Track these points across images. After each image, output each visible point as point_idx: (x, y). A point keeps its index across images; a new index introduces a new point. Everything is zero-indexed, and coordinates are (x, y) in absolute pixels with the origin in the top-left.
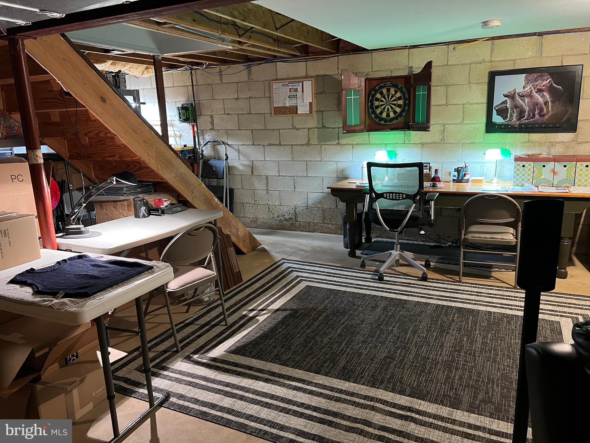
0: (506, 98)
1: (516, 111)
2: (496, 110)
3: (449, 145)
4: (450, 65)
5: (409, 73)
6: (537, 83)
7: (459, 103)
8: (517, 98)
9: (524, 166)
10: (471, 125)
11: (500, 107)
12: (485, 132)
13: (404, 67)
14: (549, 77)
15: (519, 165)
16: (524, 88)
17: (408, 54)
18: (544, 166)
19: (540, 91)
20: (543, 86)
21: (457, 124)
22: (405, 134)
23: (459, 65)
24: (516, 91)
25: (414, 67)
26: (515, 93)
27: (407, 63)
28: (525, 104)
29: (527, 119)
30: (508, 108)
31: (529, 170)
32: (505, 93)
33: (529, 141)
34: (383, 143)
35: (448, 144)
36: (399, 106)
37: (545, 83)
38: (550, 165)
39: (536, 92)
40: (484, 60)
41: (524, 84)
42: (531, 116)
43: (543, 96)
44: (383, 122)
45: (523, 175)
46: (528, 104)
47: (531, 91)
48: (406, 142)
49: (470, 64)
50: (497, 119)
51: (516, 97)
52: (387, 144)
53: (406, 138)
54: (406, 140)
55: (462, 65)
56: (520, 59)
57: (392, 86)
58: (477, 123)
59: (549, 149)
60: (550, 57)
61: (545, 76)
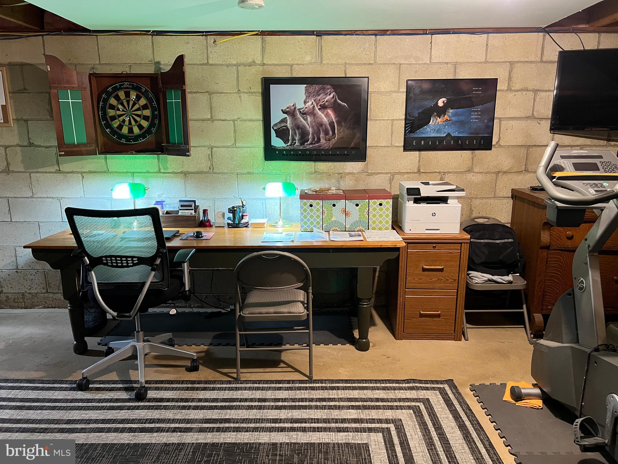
0: (286, 116)
1: (299, 134)
2: (275, 130)
3: (220, 175)
4: (211, 65)
5: (154, 71)
6: (319, 98)
7: (228, 118)
8: (299, 116)
9: (311, 206)
10: (245, 149)
11: (279, 126)
12: (263, 159)
13: (147, 62)
14: (333, 90)
15: (305, 204)
16: (305, 102)
17: (151, 44)
18: (334, 205)
19: (323, 107)
20: (327, 101)
21: (228, 147)
22: (158, 159)
23: (222, 65)
24: (296, 106)
25: (162, 63)
26: (295, 108)
27: (151, 57)
28: (308, 124)
29: (311, 144)
30: (289, 128)
31: (318, 210)
32: (284, 109)
33: (315, 172)
34: (129, 171)
35: (219, 173)
36: (146, 118)
37: (328, 98)
38: (341, 204)
39: (319, 109)
40: (254, 62)
41: (304, 97)
42: (316, 140)
43: (327, 115)
44: (123, 141)
45: (312, 217)
46: (311, 124)
47: (314, 107)
48: (162, 171)
49: (237, 65)
50: (277, 142)
51: (297, 114)
52: (134, 173)
53: (160, 165)
54: (161, 167)
55: (228, 66)
56: (297, 64)
57: (132, 89)
58: (253, 147)
59: (339, 182)
60: (332, 65)
61: (328, 89)
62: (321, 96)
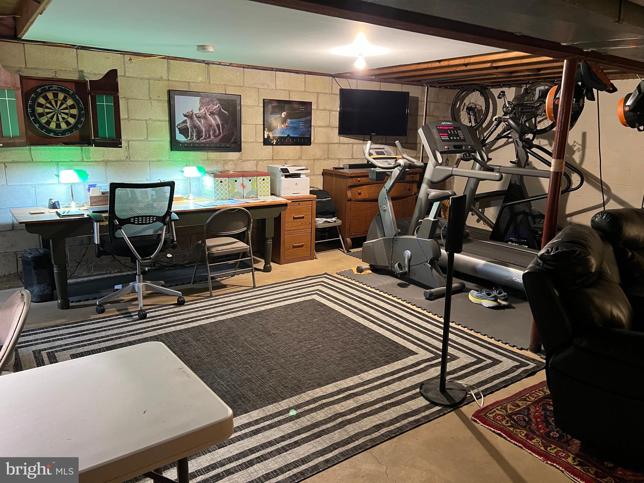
1: (196, 131)
2: (179, 129)
3: (135, 163)
4: (128, 77)
5: (78, 78)
6: (209, 107)
7: (142, 118)
8: (195, 118)
9: (221, 182)
10: (155, 143)
11: (181, 126)
12: (170, 150)
13: (72, 70)
14: (218, 102)
16: (200, 110)
17: (76, 55)
18: (236, 181)
19: (212, 114)
20: (214, 110)
21: (142, 141)
22: (82, 150)
23: (137, 78)
24: (194, 111)
25: (85, 71)
26: (193, 113)
27: (76, 66)
28: (202, 125)
29: (205, 139)
30: (189, 127)
31: (226, 185)
32: (185, 113)
33: (208, 159)
34: (54, 160)
35: (135, 161)
36: (73, 116)
37: (215, 107)
38: (240, 180)
39: (209, 115)
40: (162, 78)
41: (199, 106)
42: (207, 136)
43: (215, 119)
44: (52, 135)
46: (204, 125)
47: (206, 113)
48: (85, 160)
49: (149, 79)
50: (180, 138)
51: (194, 117)
52: (58, 162)
53: (84, 155)
54: (84, 157)
55: (141, 79)
56: (193, 82)
57: (60, 91)
58: (161, 141)
59: (224, 166)
60: (217, 85)
61: (215, 101)
62: (210, 106)
